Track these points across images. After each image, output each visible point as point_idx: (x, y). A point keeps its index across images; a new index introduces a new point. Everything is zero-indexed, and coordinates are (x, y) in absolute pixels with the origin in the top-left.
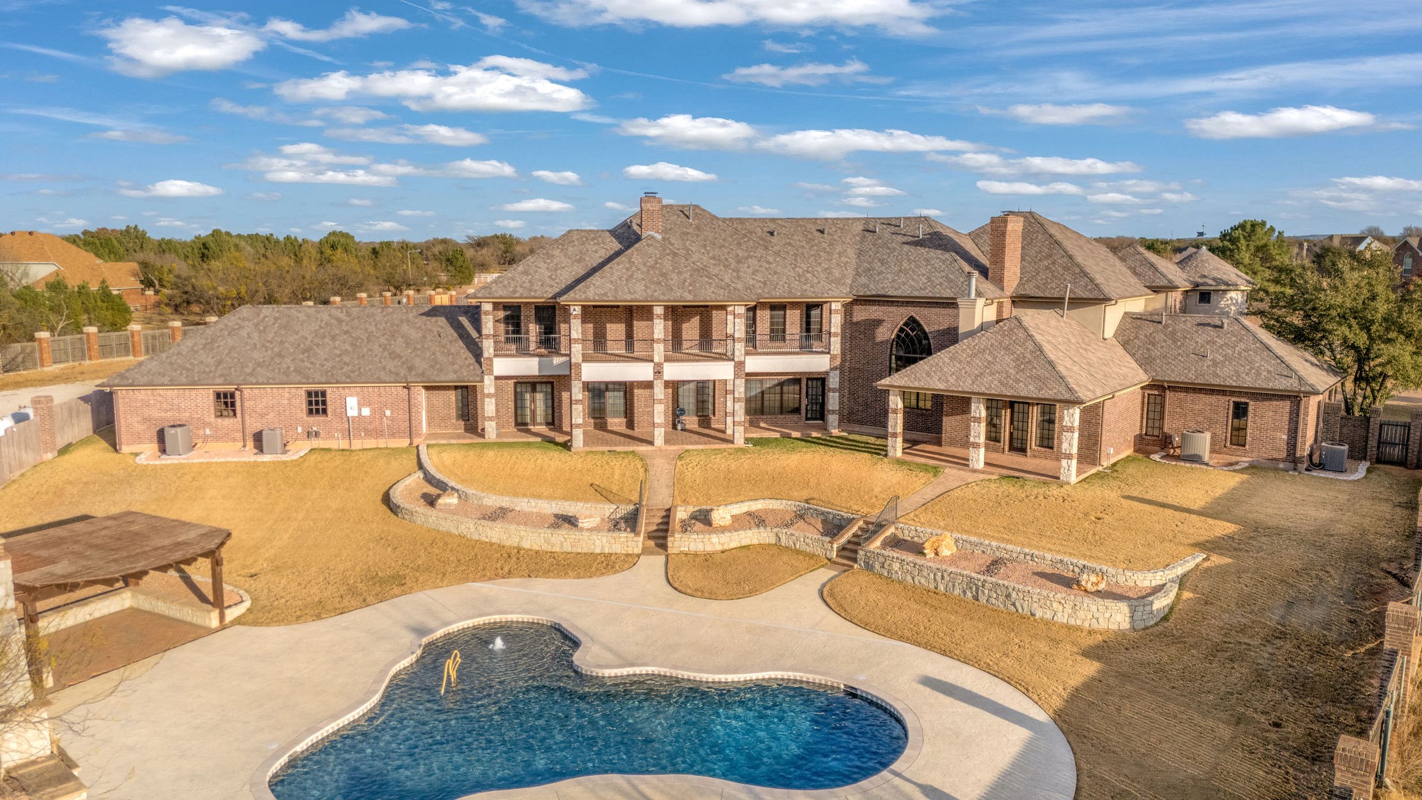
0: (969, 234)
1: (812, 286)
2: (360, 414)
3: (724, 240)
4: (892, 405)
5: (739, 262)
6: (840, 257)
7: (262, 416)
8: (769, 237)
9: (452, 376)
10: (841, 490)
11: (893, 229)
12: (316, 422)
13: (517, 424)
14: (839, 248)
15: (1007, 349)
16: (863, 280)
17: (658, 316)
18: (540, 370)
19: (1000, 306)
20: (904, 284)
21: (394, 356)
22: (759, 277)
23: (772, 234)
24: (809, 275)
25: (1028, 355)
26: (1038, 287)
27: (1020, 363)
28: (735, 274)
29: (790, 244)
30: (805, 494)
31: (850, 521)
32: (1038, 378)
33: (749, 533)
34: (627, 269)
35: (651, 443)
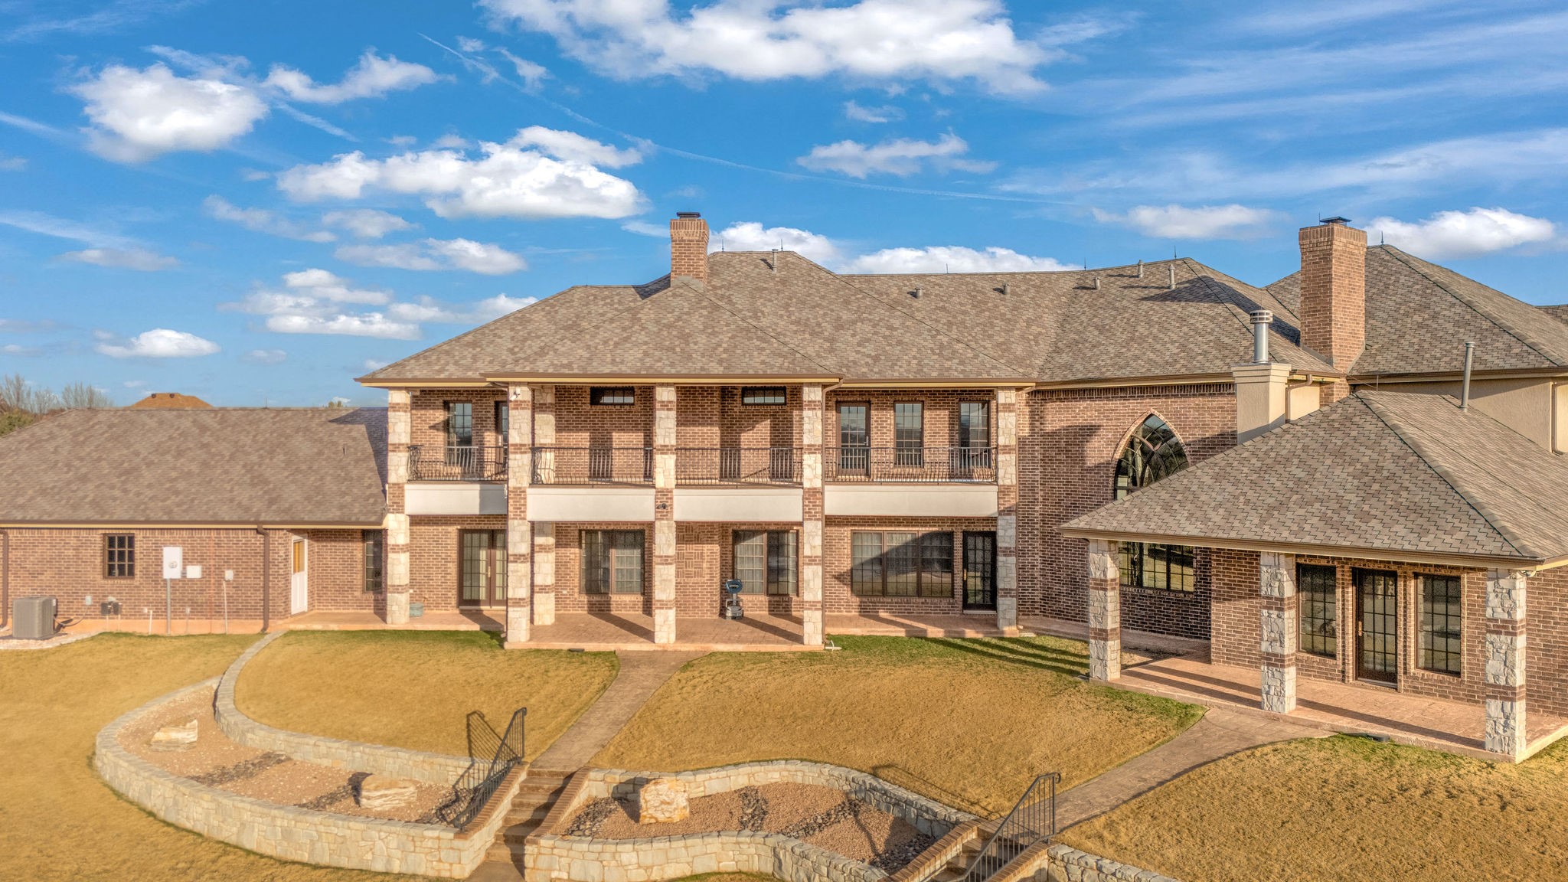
0: (1267, 289)
1: (962, 363)
2: (184, 574)
3: (823, 297)
4: (1095, 573)
5: (839, 326)
6: (1029, 326)
7: (34, 575)
8: (909, 300)
9: (334, 514)
11: (1126, 281)
12: (115, 589)
13: (462, 601)
14: (1029, 314)
15: (1339, 454)
16: (1065, 358)
17: (665, 406)
18: (482, 505)
19: (1327, 389)
20: (1137, 357)
21: (257, 481)
22: (870, 349)
23: (914, 295)
24: (959, 347)
25: (1389, 465)
26: (1405, 358)
27: (1370, 480)
28: (827, 345)
29: (943, 309)
30: (878, 754)
31: (950, 827)
32: (1415, 509)
35: (648, 635)
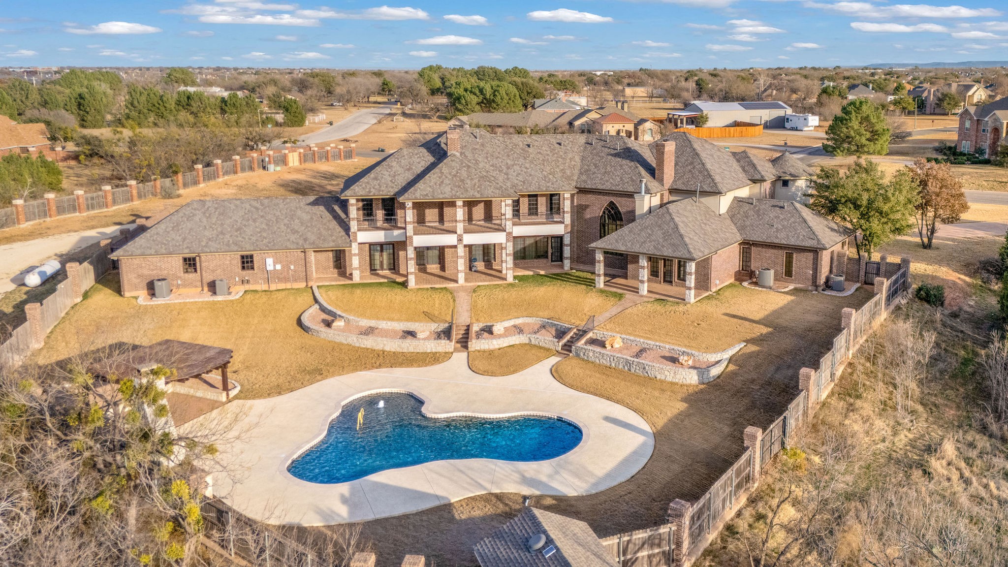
0: (648, 147)
1: (552, 184)
2: (275, 268)
3: (499, 153)
4: (597, 258)
5: (508, 168)
6: (571, 161)
7: (213, 271)
8: (527, 149)
9: (332, 244)
10: (567, 310)
11: (602, 143)
12: (247, 274)
13: (371, 270)
14: (570, 156)
15: (659, 226)
16: (584, 177)
17: (459, 207)
18: (385, 239)
19: (662, 195)
20: (607, 181)
21: (294, 232)
22: (520, 178)
23: (529, 146)
24: (551, 176)
25: (670, 231)
26: (683, 183)
27: (665, 235)
28: (506, 176)
29: (540, 153)
30: (546, 314)
31: (570, 329)
32: (674, 245)
33: (514, 338)
34: (440, 178)
35: (456, 281)
